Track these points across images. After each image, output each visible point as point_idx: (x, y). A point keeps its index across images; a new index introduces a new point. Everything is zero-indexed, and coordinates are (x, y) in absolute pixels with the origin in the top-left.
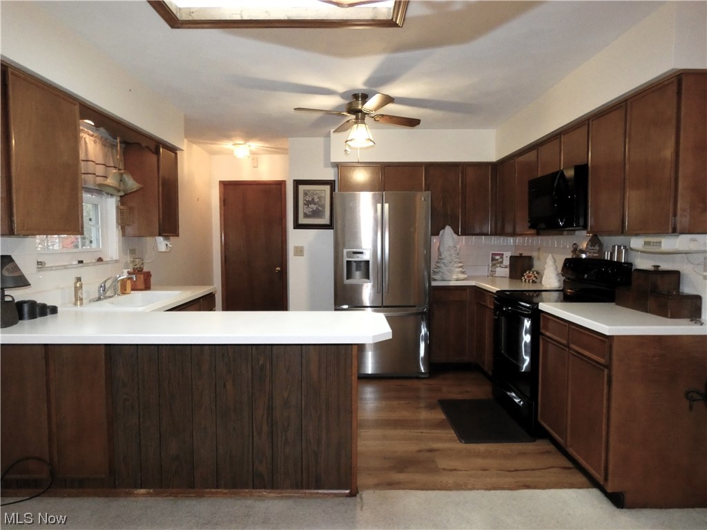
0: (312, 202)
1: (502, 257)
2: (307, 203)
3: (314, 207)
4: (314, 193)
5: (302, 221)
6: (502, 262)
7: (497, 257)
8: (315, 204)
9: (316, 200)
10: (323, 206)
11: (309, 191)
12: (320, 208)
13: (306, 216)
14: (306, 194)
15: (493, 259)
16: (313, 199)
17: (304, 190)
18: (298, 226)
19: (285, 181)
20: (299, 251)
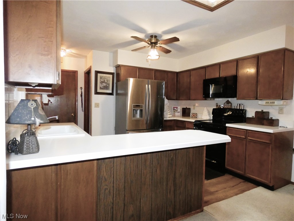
0: (104, 82)
1: (177, 108)
2: (102, 82)
3: (105, 84)
4: (105, 78)
5: (99, 90)
6: (177, 110)
7: (175, 109)
8: (105, 83)
9: (106, 81)
10: (109, 84)
11: (103, 77)
12: (107, 85)
13: (101, 88)
14: (101, 78)
15: (174, 109)
16: (104, 81)
17: (100, 76)
18: (97, 93)
19: (77, 71)
20: (97, 105)
